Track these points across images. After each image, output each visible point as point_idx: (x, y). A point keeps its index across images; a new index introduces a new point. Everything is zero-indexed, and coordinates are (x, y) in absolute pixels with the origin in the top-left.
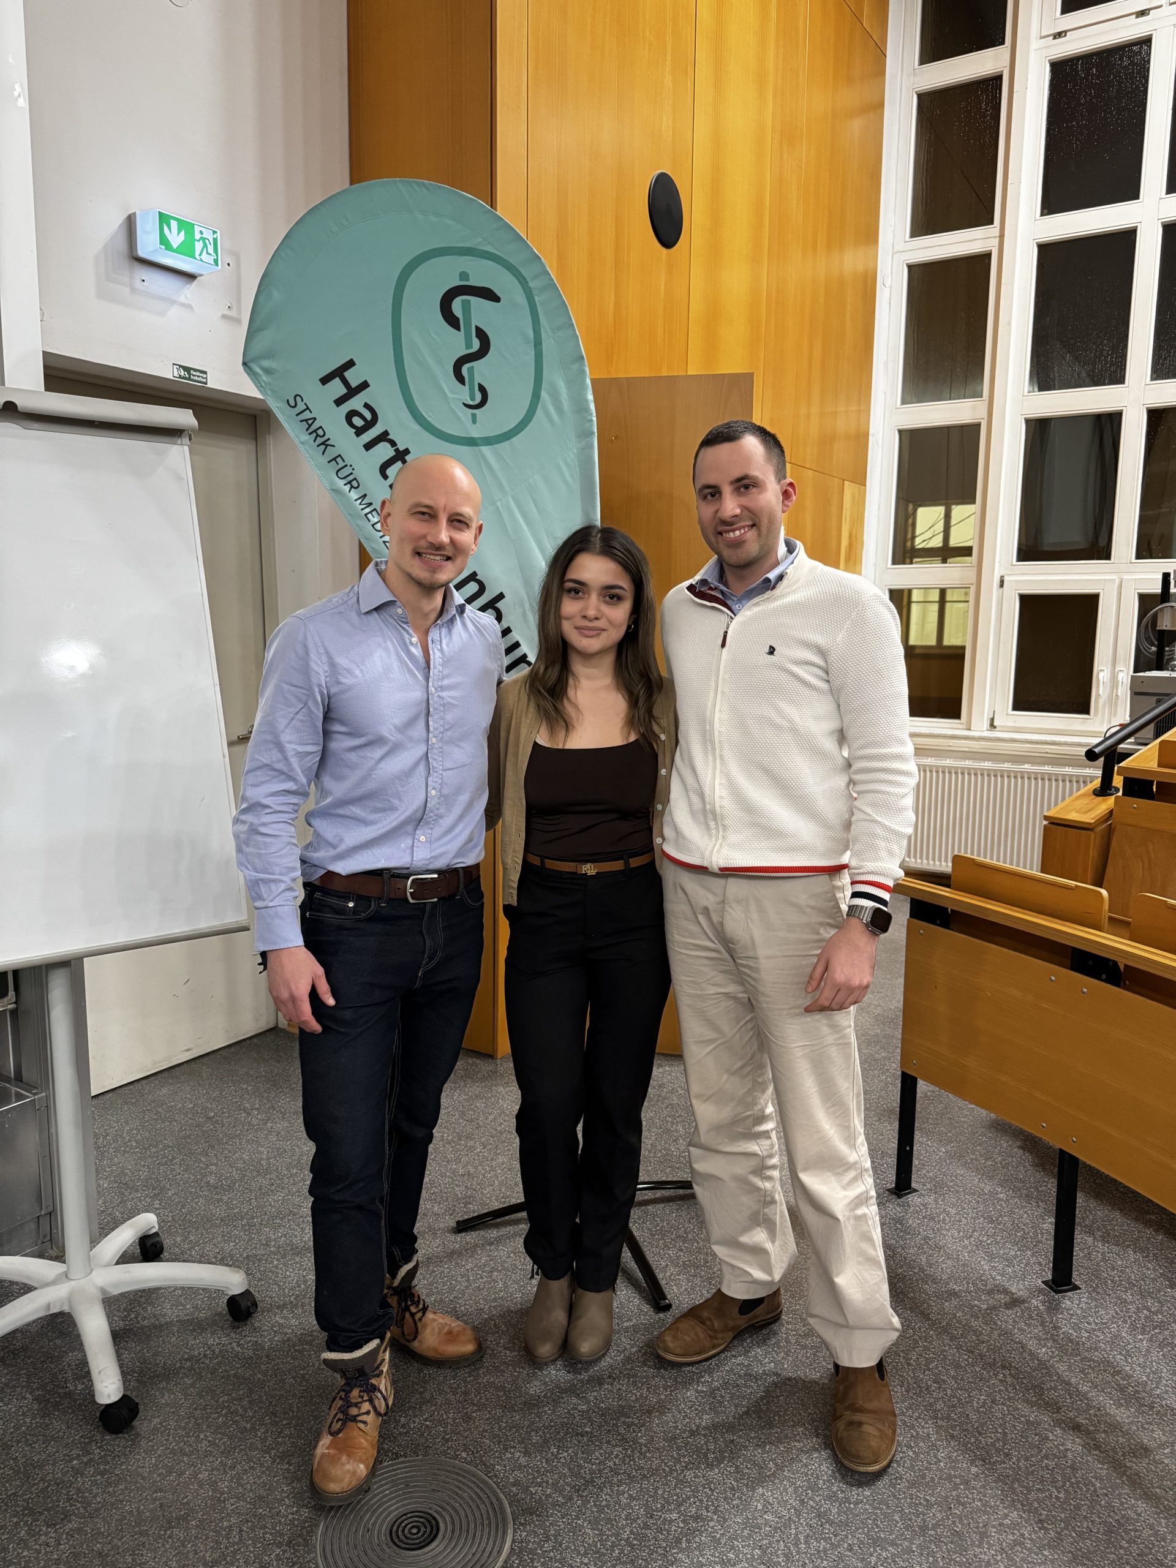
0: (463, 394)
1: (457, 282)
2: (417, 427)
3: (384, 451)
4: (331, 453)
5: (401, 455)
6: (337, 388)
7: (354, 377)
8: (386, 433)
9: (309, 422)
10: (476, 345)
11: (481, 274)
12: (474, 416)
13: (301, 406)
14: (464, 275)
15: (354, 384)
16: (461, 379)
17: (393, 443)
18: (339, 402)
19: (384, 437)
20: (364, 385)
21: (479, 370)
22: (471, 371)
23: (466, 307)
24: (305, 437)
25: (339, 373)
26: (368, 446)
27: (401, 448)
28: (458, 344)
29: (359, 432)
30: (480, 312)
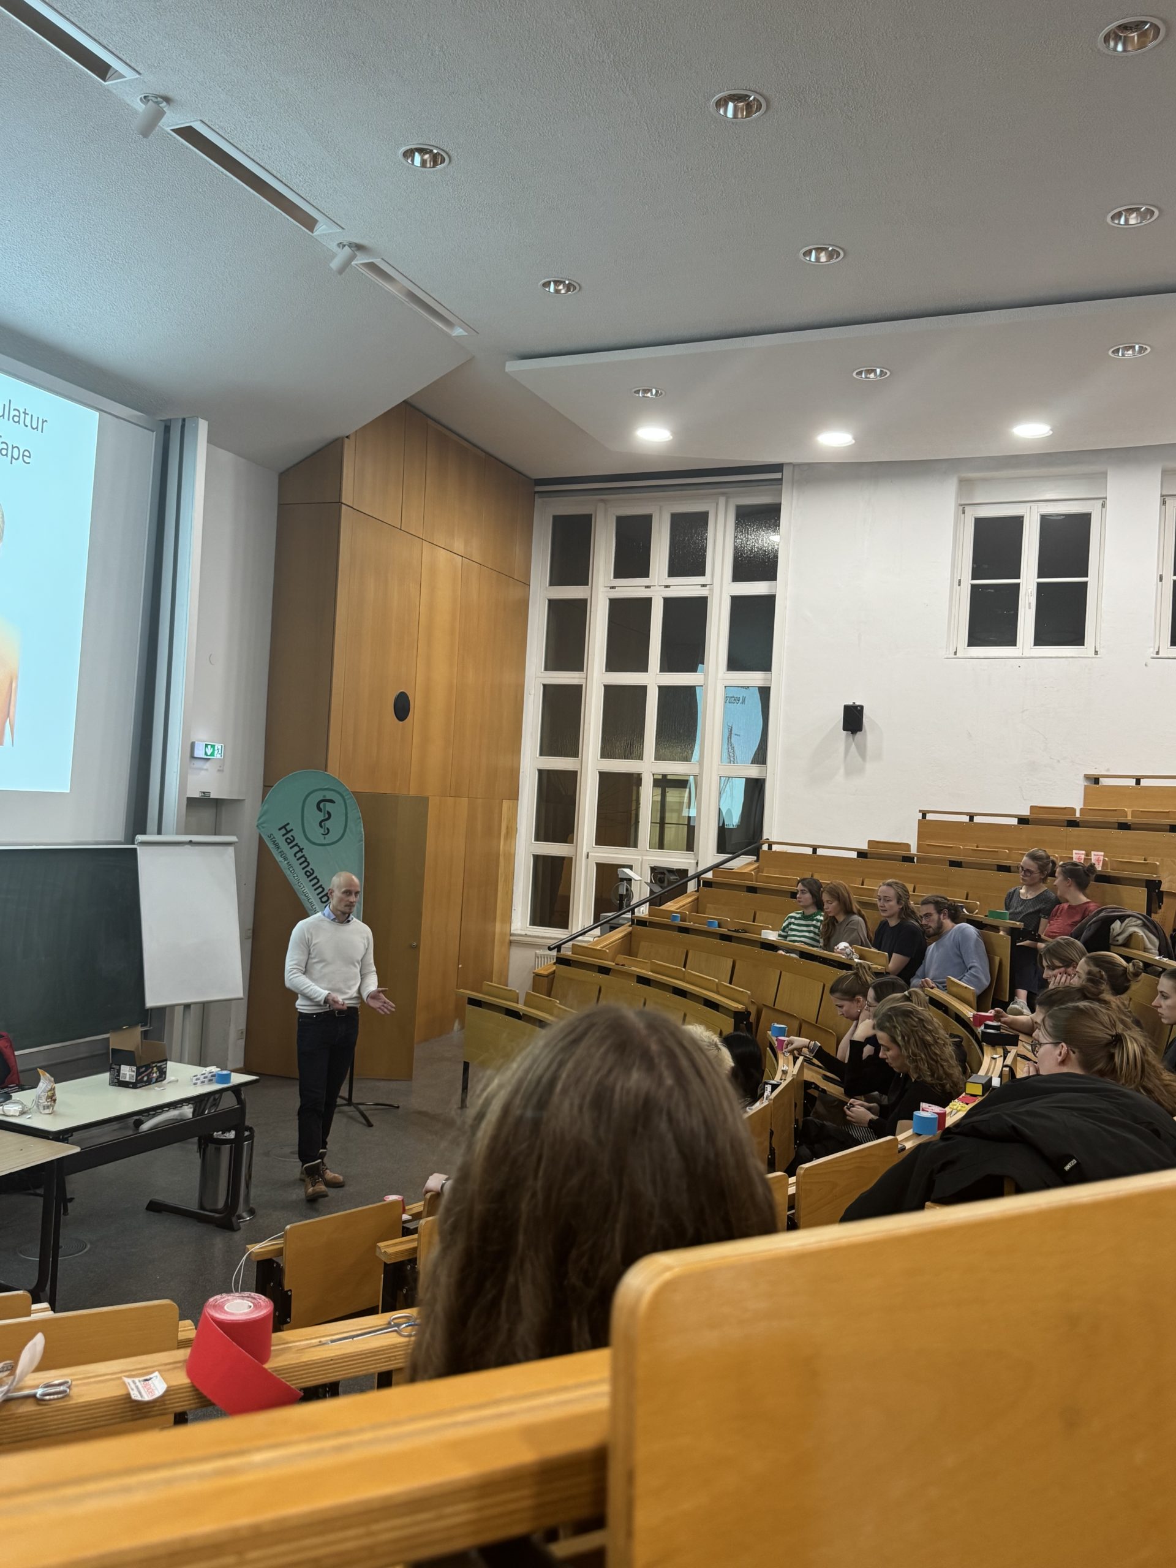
0: (322, 831)
1: (322, 798)
2: (307, 841)
3: (296, 849)
4: (280, 850)
5: (301, 850)
6: (284, 831)
7: (289, 828)
8: (297, 844)
9: (274, 842)
10: (327, 816)
11: (329, 795)
12: (325, 838)
13: (272, 837)
14: (324, 796)
15: (288, 830)
16: (321, 826)
17: (299, 847)
18: (284, 835)
19: (296, 845)
20: (292, 830)
21: (328, 824)
22: (325, 824)
23: (325, 805)
24: (273, 846)
25: (284, 827)
26: (291, 848)
27: (301, 847)
28: (321, 816)
29: (289, 844)
30: (329, 807)
